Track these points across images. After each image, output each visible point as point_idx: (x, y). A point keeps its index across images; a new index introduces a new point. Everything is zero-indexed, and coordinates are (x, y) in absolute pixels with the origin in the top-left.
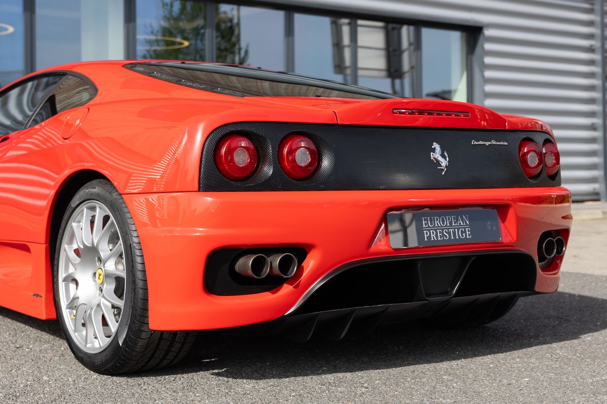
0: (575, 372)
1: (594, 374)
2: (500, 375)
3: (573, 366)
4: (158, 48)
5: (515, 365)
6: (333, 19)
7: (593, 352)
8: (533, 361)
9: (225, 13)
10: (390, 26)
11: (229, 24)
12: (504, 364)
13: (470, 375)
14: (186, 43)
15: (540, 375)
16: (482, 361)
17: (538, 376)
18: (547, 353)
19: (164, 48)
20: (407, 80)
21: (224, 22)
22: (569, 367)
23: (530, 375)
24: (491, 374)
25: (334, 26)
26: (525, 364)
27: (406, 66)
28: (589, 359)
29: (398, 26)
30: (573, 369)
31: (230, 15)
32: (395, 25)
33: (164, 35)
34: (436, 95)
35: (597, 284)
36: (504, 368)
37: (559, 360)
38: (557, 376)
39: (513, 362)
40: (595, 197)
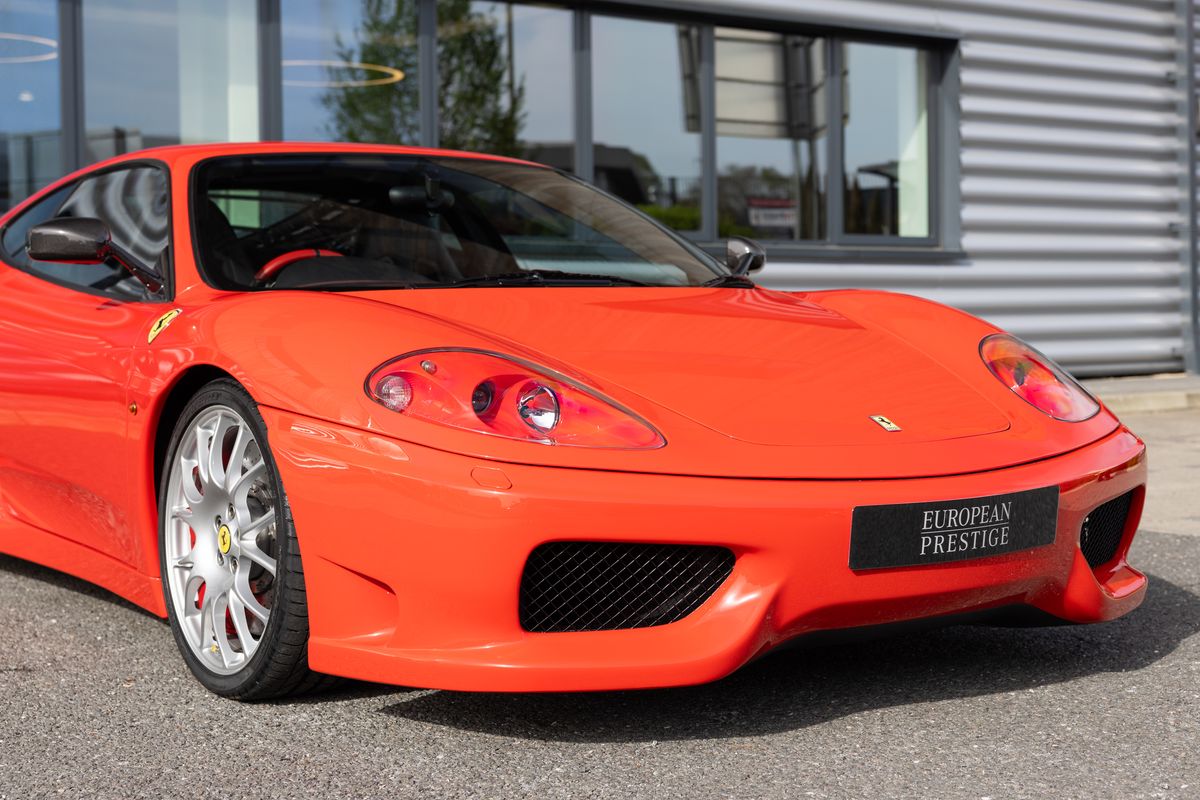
0: (1092, 779)
1: (1134, 784)
2: (930, 788)
3: (1091, 762)
4: (353, 84)
5: (968, 759)
6: (683, 28)
7: (1137, 726)
8: (1007, 748)
9: (480, 15)
10: (791, 40)
11: (488, 38)
12: (944, 757)
13: (865, 788)
14: (398, 75)
15: (1016, 786)
16: (899, 749)
17: (1012, 788)
18: (1039, 727)
19: (363, 83)
20: (821, 144)
21: (480, 34)
22: (1081, 765)
23: (995, 786)
24: (913, 786)
25: (684, 41)
26: (988, 758)
27: (821, 116)
28: (1126, 742)
29: (806, 40)
30: (1090, 771)
31: (488, 21)
32: (799, 39)
33: (364, 61)
34: (875, 170)
35: (1163, 555)
36: (942, 770)
37: (1064, 745)
38: (1053, 790)
39: (965, 752)
40: (1175, 364)
